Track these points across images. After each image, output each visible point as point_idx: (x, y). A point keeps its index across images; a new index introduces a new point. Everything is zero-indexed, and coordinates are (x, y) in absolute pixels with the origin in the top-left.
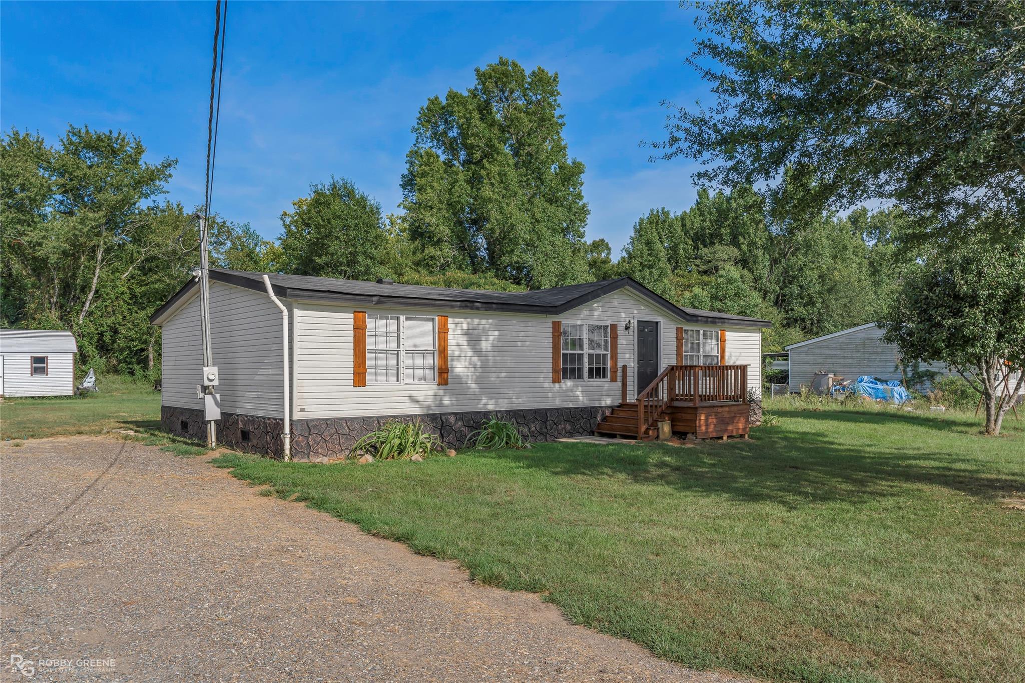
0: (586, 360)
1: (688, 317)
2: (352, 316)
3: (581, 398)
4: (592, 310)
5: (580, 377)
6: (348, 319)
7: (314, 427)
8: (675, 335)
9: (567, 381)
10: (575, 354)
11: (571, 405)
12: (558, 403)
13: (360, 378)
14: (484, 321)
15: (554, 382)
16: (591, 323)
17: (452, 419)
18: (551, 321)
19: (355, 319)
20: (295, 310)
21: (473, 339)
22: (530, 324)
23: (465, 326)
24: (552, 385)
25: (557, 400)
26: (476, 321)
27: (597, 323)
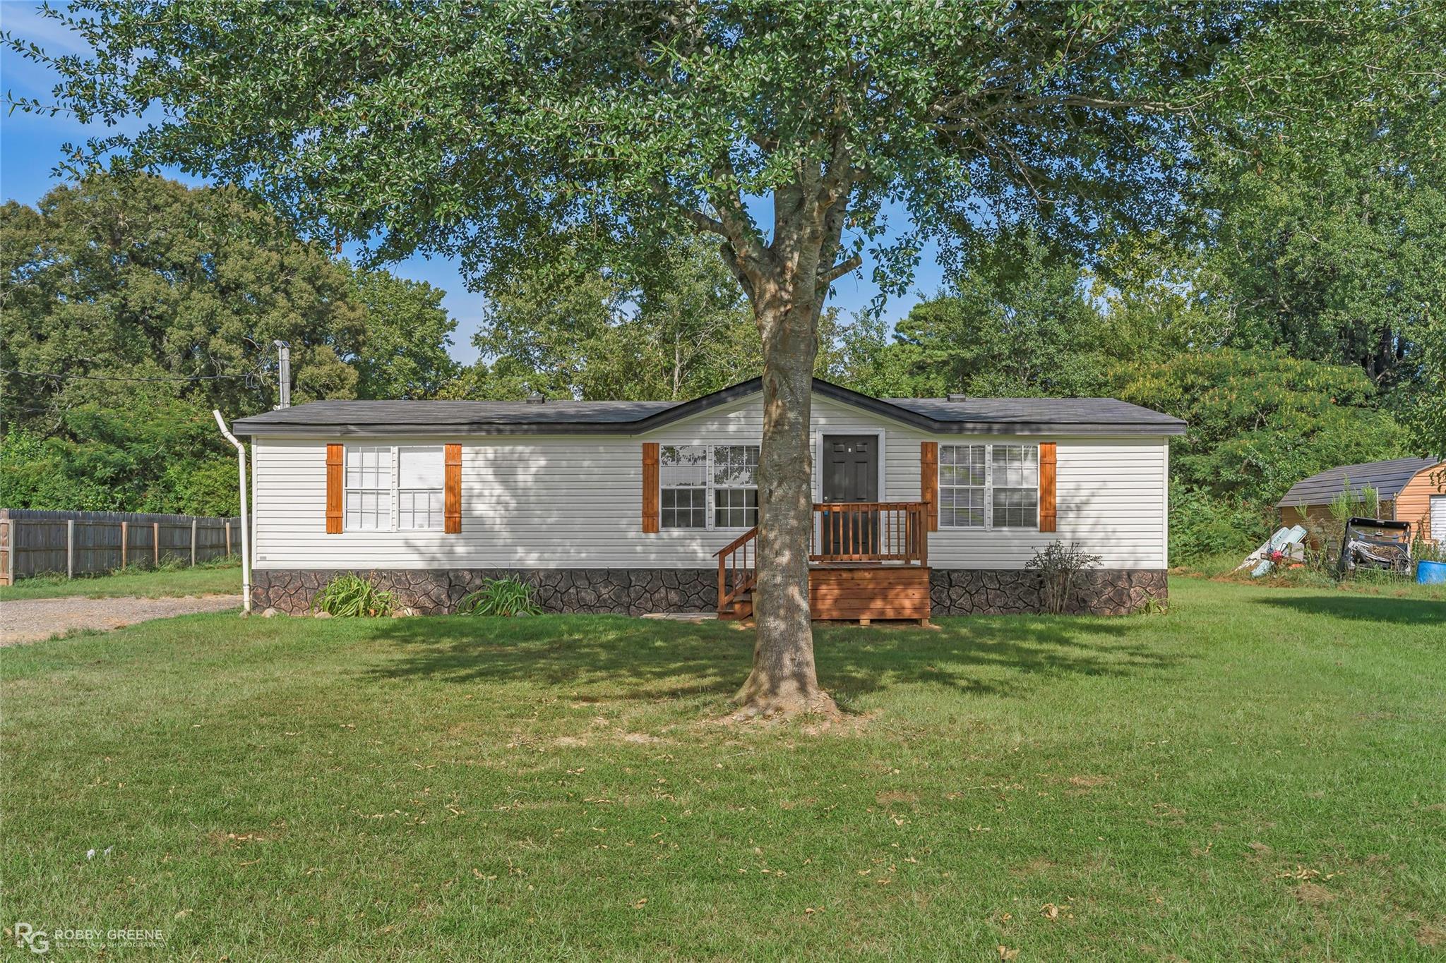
0: (711, 499)
1: (937, 426)
2: (324, 449)
3: (700, 555)
4: (726, 422)
5: (700, 522)
6: (321, 453)
7: (276, 578)
8: (919, 456)
9: (672, 529)
10: (689, 491)
11: (680, 565)
12: (653, 561)
13: (335, 524)
14: (520, 448)
15: (646, 529)
16: (723, 443)
17: (468, 576)
18: (641, 443)
19: (330, 453)
20: (254, 447)
21: (504, 472)
22: (601, 449)
23: (491, 456)
24: (643, 535)
25: (653, 556)
26: (507, 449)
27: (734, 443)
